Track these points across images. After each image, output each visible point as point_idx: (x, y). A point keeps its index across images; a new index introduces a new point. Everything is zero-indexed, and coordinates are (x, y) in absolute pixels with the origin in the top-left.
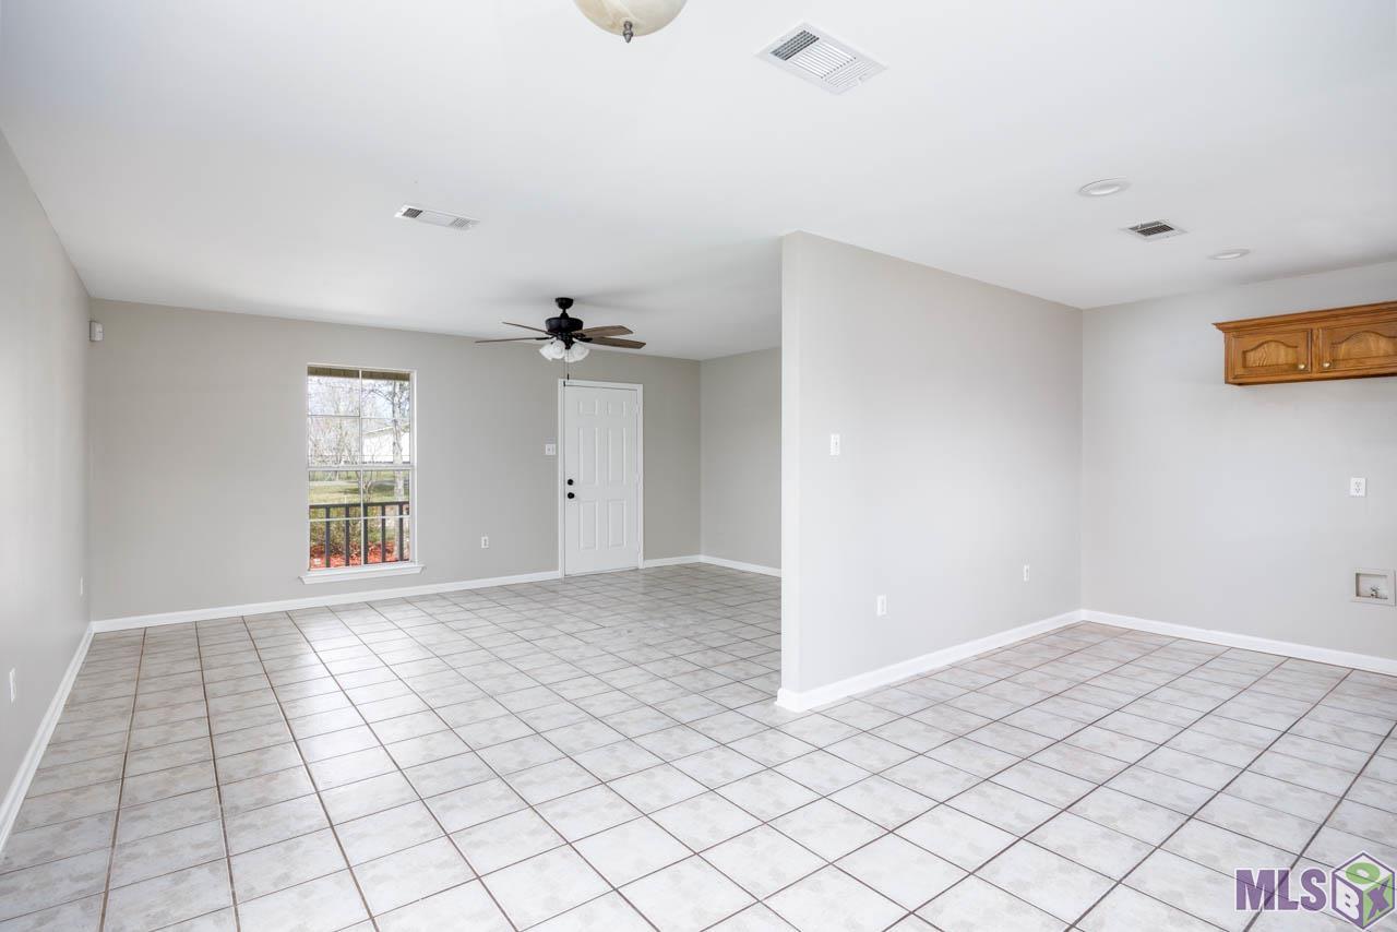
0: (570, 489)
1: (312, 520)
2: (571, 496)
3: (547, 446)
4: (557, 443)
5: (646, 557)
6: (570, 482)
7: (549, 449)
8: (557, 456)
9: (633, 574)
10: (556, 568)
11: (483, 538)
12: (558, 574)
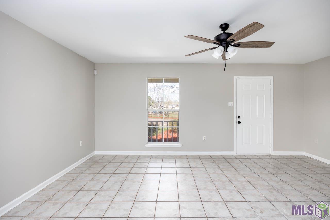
0: (239, 120)
1: (150, 127)
2: (239, 123)
3: (229, 103)
4: (233, 102)
5: (274, 150)
6: (239, 117)
7: (230, 104)
8: (233, 107)
9: (268, 157)
10: (233, 151)
11: (204, 137)
12: (233, 153)
